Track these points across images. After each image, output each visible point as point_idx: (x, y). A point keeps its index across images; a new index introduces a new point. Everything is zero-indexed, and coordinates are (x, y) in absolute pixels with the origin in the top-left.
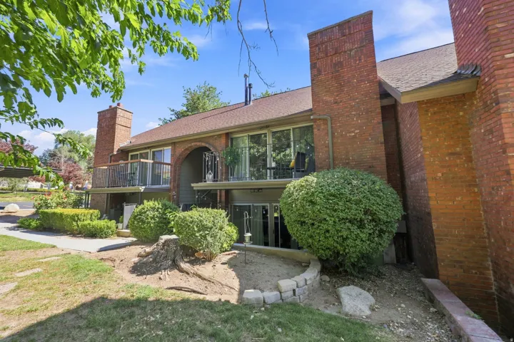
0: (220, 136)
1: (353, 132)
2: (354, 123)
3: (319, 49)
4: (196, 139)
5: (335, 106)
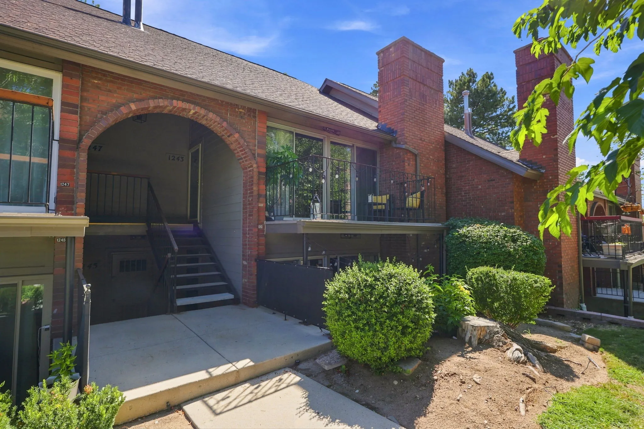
0: (252, 113)
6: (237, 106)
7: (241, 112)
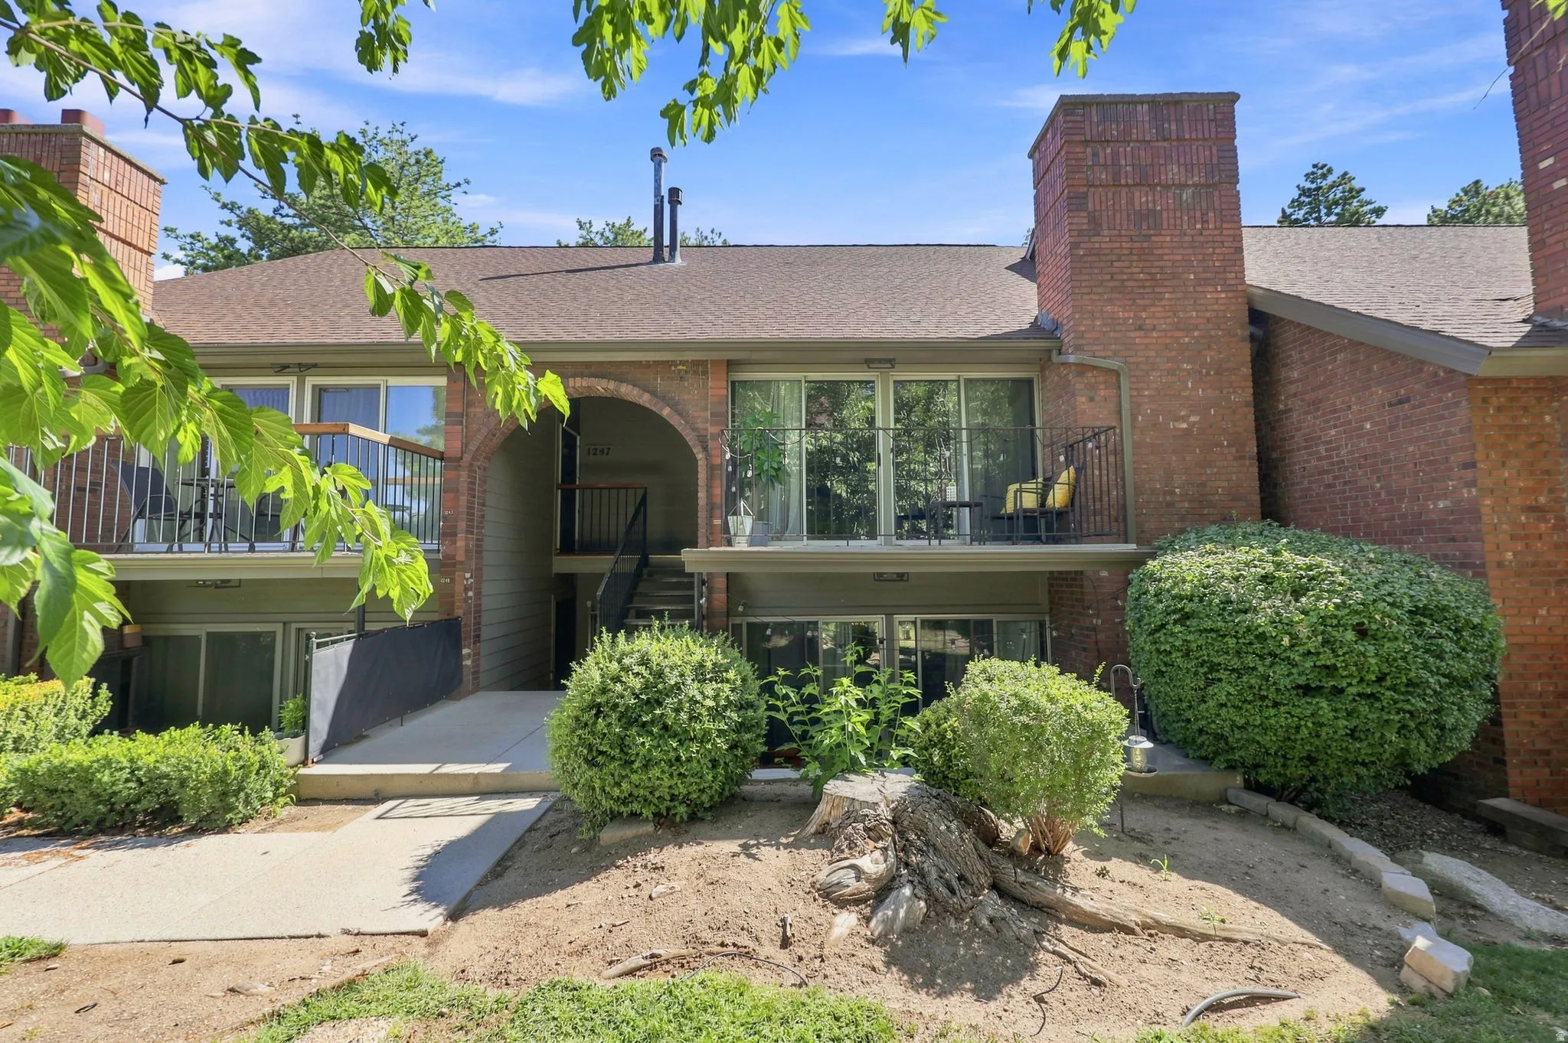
0: (700, 368)
1: (1183, 419)
2: (1186, 393)
3: (1095, 155)
4: (588, 365)
5: (1137, 337)
6: (674, 363)
7: (680, 370)
